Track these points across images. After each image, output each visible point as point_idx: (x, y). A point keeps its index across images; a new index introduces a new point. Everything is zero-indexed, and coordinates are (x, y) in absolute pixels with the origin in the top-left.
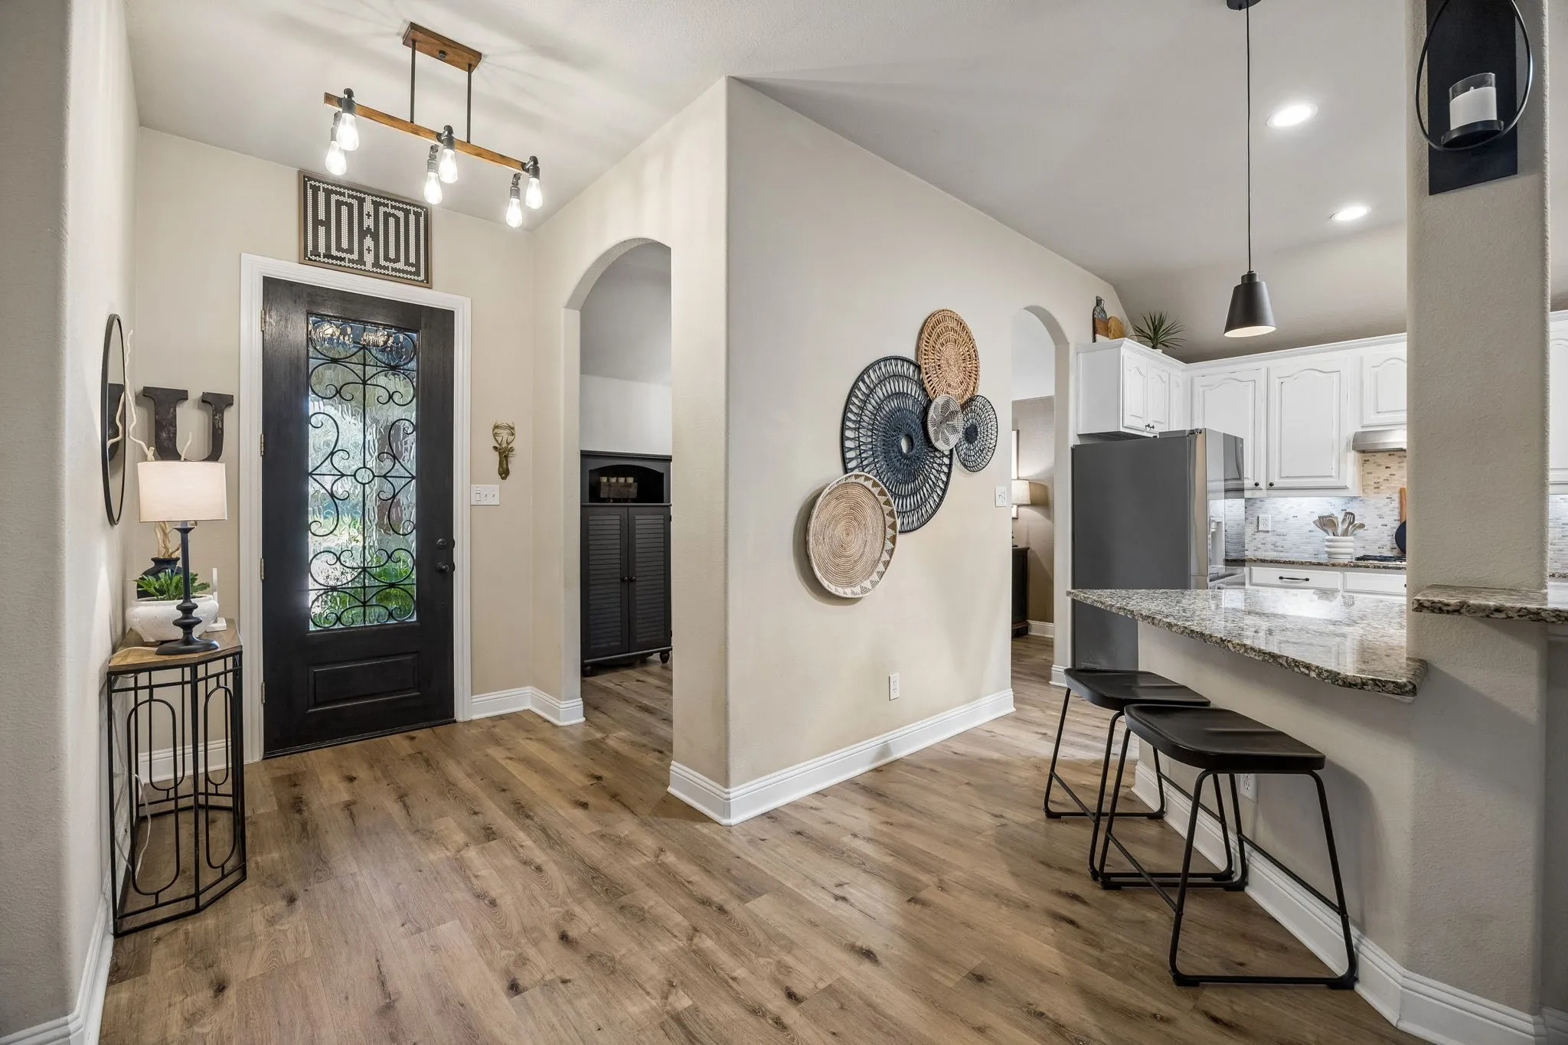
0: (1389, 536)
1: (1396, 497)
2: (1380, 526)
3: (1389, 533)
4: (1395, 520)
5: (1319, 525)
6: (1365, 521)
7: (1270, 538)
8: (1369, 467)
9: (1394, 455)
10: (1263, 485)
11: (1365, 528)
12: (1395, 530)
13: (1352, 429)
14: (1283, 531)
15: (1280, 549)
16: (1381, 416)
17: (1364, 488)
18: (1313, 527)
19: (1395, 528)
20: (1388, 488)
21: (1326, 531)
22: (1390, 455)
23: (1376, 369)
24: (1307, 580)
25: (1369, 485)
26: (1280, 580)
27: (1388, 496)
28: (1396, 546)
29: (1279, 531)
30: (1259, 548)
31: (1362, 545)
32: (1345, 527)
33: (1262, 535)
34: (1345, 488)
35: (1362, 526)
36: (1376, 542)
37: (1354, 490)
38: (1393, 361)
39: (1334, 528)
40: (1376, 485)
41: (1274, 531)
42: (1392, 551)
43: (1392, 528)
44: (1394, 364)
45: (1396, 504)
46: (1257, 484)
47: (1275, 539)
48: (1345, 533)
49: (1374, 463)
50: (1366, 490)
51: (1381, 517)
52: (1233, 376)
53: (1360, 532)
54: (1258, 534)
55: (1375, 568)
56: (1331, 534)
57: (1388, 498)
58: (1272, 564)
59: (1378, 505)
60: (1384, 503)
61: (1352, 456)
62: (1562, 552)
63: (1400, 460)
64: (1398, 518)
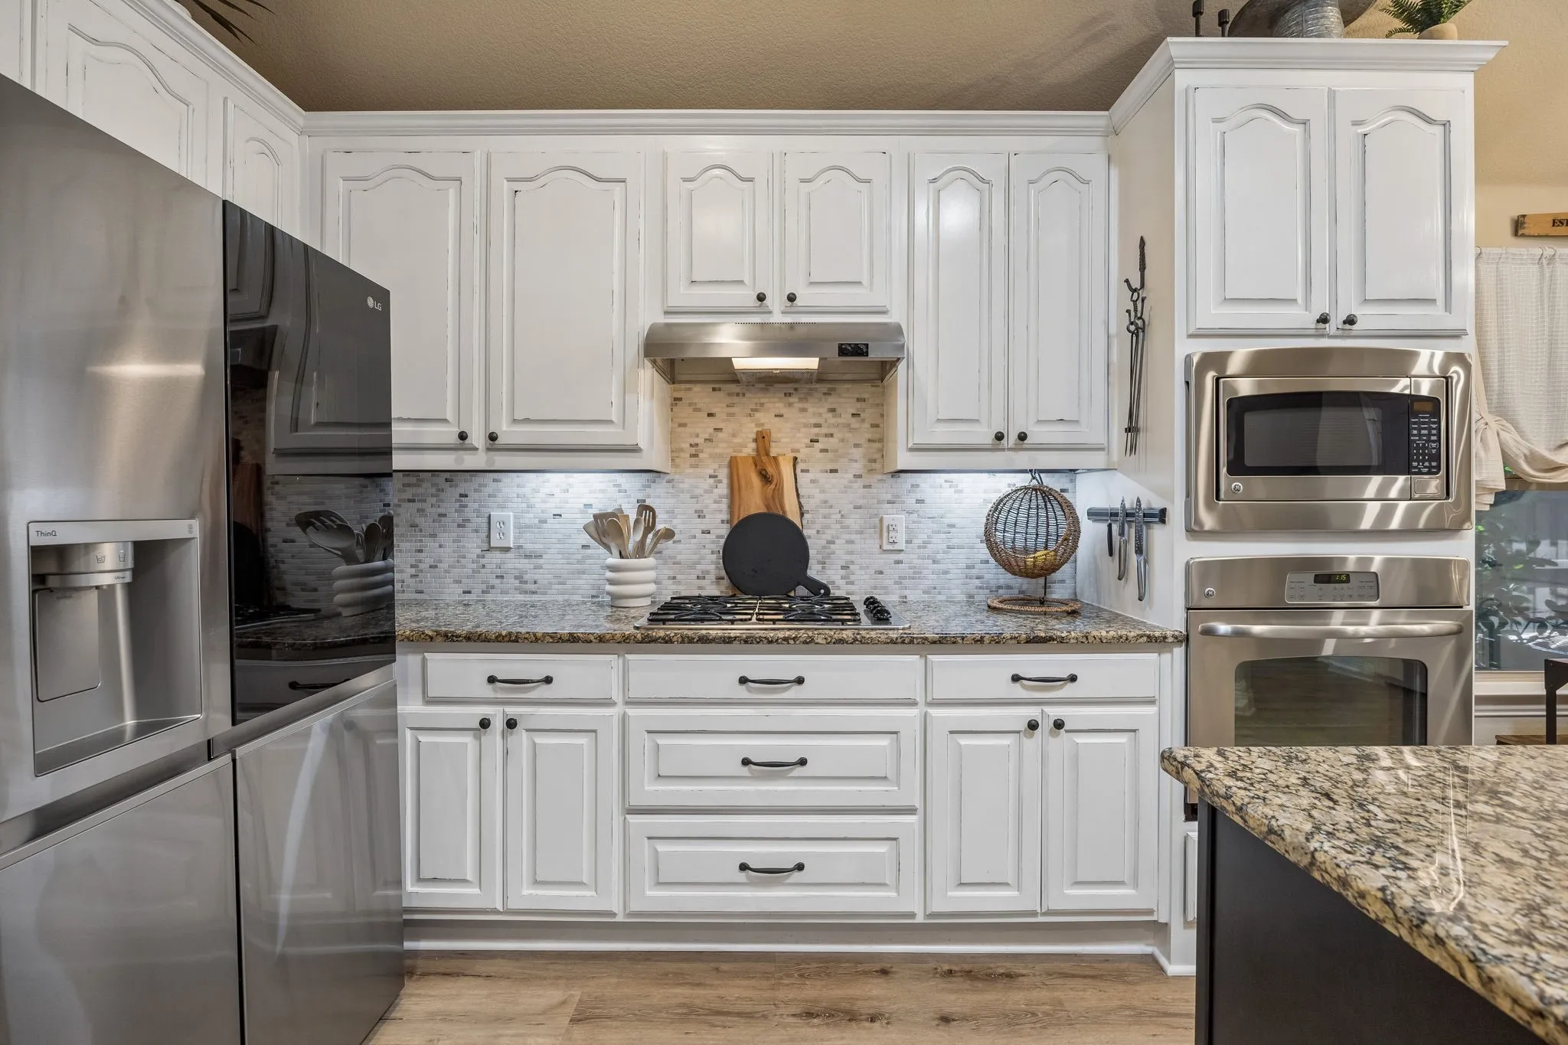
0: (713, 553)
1: (723, 474)
2: (699, 535)
3: (713, 546)
4: (723, 522)
5: (596, 536)
6: (677, 524)
7: (512, 562)
8: (684, 412)
9: (720, 390)
10: (477, 438)
11: (675, 538)
12: (723, 541)
13: (648, 316)
14: (538, 547)
15: (532, 587)
16: (697, 290)
17: (675, 454)
18: (586, 539)
19: (721, 537)
20: (711, 456)
21: (607, 547)
22: (714, 389)
23: (690, 185)
24: (548, 680)
25: (682, 450)
26: (490, 686)
27: (711, 472)
28: (723, 573)
29: (529, 547)
30: (493, 587)
31: (671, 573)
32: (638, 537)
33: (497, 557)
34: (634, 450)
35: (669, 534)
36: (693, 565)
37: (654, 456)
38: (717, 172)
39: (620, 541)
40: (693, 450)
41: (520, 547)
42: (718, 584)
43: (718, 537)
44: (716, 177)
45: (723, 489)
46: (463, 436)
47: (524, 564)
48: (640, 551)
49: (690, 404)
50: (677, 461)
51: (700, 515)
52: (413, 161)
53: (667, 546)
54: (488, 555)
55: (683, 642)
56: (616, 552)
57: (711, 477)
58: (471, 644)
59: (698, 491)
60: (706, 487)
61: (647, 376)
62: (948, 576)
63: (729, 400)
64: (725, 516)
